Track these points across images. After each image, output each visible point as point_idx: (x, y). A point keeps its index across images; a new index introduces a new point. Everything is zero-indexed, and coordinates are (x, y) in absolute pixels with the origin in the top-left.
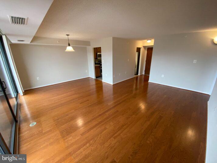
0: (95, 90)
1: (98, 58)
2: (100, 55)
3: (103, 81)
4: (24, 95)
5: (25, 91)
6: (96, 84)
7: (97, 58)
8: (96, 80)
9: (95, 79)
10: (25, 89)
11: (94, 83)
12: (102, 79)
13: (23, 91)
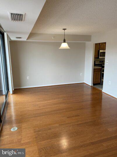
0: (89, 102)
1: (100, 57)
2: (104, 53)
3: (103, 91)
4: (13, 94)
5: (15, 89)
6: (93, 94)
7: (98, 58)
8: (93, 88)
9: (91, 86)
10: (16, 88)
11: (89, 91)
12: (102, 88)
13: (13, 89)
